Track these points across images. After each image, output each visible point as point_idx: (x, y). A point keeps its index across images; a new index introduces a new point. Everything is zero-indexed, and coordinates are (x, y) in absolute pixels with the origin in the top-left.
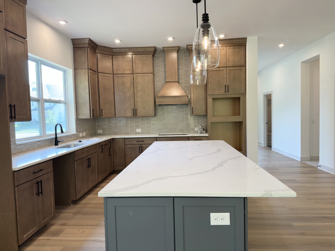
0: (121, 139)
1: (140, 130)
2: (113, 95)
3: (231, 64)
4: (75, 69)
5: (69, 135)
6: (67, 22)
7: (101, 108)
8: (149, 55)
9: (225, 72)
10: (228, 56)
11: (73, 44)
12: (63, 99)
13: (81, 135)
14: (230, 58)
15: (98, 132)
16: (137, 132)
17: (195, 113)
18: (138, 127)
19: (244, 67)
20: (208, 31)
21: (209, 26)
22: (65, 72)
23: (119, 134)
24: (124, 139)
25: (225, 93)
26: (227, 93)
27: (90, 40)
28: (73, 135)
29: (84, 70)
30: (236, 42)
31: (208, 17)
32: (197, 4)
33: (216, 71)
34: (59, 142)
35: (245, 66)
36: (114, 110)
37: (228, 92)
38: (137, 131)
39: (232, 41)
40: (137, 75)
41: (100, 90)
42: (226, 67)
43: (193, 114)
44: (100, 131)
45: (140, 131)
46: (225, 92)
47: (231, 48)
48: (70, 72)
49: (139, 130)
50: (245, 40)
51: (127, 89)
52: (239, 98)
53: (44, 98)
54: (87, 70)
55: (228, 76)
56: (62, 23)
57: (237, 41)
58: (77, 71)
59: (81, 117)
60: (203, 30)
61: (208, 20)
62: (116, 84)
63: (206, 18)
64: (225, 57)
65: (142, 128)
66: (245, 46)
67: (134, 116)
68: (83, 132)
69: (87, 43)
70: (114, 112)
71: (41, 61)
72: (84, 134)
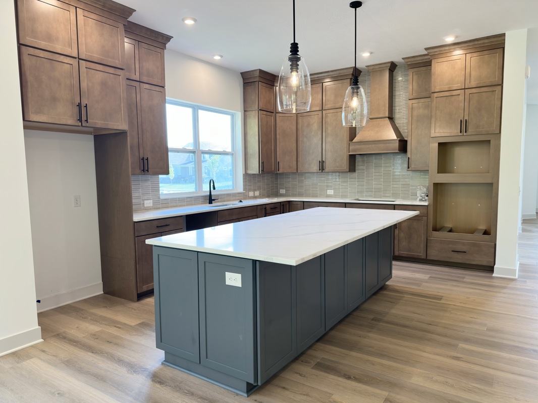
0: (299, 203)
1: (333, 191)
2: (295, 142)
3: (473, 84)
4: (245, 111)
5: (233, 194)
6: (222, 56)
7: (278, 160)
8: (345, 81)
9: (461, 98)
10: (468, 70)
11: (243, 79)
12: (229, 150)
13: (251, 194)
14: (473, 73)
15: (281, 192)
16: (329, 195)
17: (412, 166)
18: (328, 187)
19: (500, 87)
20: (298, 65)
21: (298, 59)
22: (233, 116)
23: (305, 196)
24: (302, 203)
25: (460, 134)
26: (465, 134)
27: (261, 71)
28: (239, 193)
29: (254, 112)
30: (484, 43)
31: (298, 47)
32: (356, 10)
33: (445, 98)
34: (214, 200)
35: (501, 85)
36: (295, 163)
37: (466, 132)
38: (328, 193)
39: (476, 43)
40: (328, 112)
41: (278, 136)
42: (465, 89)
43: (410, 169)
44: (283, 191)
45: (333, 193)
46: (461, 132)
47: (475, 54)
48: (239, 116)
49: (330, 192)
50: (503, 38)
51: (313, 133)
52: (489, 141)
53: (201, 149)
54: (257, 112)
55: (466, 104)
56: (217, 58)
57: (486, 41)
58: (247, 113)
59: (250, 172)
60: (291, 63)
61: (298, 51)
62: (300, 126)
63: (295, 48)
64: (463, 72)
65: (334, 189)
66: (504, 48)
67: (321, 171)
68: (254, 190)
69: (256, 77)
70: (296, 165)
71: (197, 106)
72: (257, 193)
